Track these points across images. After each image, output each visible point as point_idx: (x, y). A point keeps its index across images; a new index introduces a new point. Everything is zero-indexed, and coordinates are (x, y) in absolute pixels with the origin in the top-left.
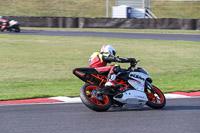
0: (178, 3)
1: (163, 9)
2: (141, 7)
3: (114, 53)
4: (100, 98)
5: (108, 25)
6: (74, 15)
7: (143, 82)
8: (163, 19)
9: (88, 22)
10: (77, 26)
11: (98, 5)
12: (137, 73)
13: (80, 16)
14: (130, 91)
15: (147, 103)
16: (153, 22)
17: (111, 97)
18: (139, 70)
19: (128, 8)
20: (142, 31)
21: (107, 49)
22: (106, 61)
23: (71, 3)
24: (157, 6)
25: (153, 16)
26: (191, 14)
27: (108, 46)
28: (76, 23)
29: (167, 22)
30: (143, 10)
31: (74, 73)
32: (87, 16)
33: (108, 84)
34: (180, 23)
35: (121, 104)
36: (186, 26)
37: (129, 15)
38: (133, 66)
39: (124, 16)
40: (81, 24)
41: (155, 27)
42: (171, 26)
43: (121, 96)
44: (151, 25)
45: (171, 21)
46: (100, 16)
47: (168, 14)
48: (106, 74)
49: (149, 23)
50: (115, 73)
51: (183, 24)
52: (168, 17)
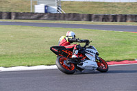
0: (79, 3)
1: (70, 7)
2: (54, 5)
3: (75, 36)
4: (69, 66)
5: (32, 17)
6: (8, 11)
7: (94, 55)
8: (69, 14)
9: (18, 16)
10: (10, 18)
11: (25, 3)
12: (90, 49)
13: (12, 11)
14: (87, 61)
15: (97, 69)
16: (62, 16)
17: (76, 65)
18: (91, 47)
19: (46, 6)
20: (55, 22)
21: (70, 34)
22: (71, 42)
23: (6, 2)
24: (66, 5)
25: (63, 11)
26: (89, 11)
27: (71, 32)
28: (9, 16)
29: (72, 16)
30: (56, 8)
31: (51, 49)
32: (17, 11)
33: (74, 56)
34: (81, 16)
35: (81, 69)
36: (85, 19)
37: (46, 11)
38: (87, 44)
39: (43, 11)
40: (13, 17)
41: (64, 19)
42: (75, 19)
43: (82, 64)
44: (61, 18)
45: (75, 15)
46: (26, 11)
47: (73, 10)
48: (71, 50)
49: (60, 17)
50: (78, 49)
51: (83, 17)
52: (72, 12)
